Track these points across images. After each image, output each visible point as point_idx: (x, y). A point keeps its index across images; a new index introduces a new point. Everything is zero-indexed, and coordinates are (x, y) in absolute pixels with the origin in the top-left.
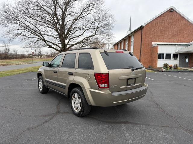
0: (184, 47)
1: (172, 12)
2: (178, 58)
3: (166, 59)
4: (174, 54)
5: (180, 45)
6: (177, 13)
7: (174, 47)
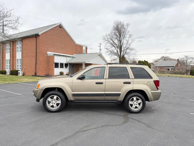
0: (71, 59)
1: (61, 27)
2: (68, 67)
3: (60, 68)
4: (65, 64)
5: (69, 56)
6: (64, 29)
7: (65, 58)
